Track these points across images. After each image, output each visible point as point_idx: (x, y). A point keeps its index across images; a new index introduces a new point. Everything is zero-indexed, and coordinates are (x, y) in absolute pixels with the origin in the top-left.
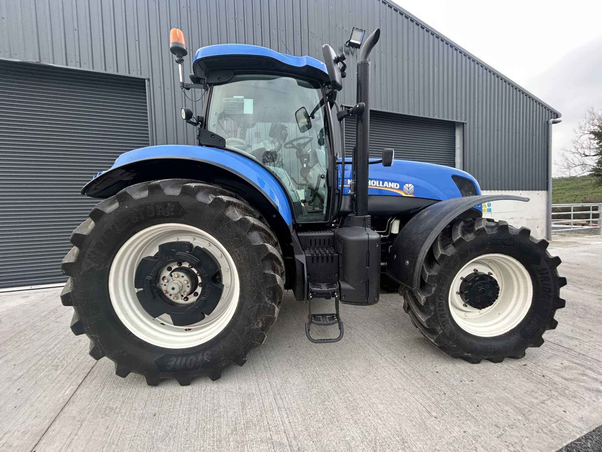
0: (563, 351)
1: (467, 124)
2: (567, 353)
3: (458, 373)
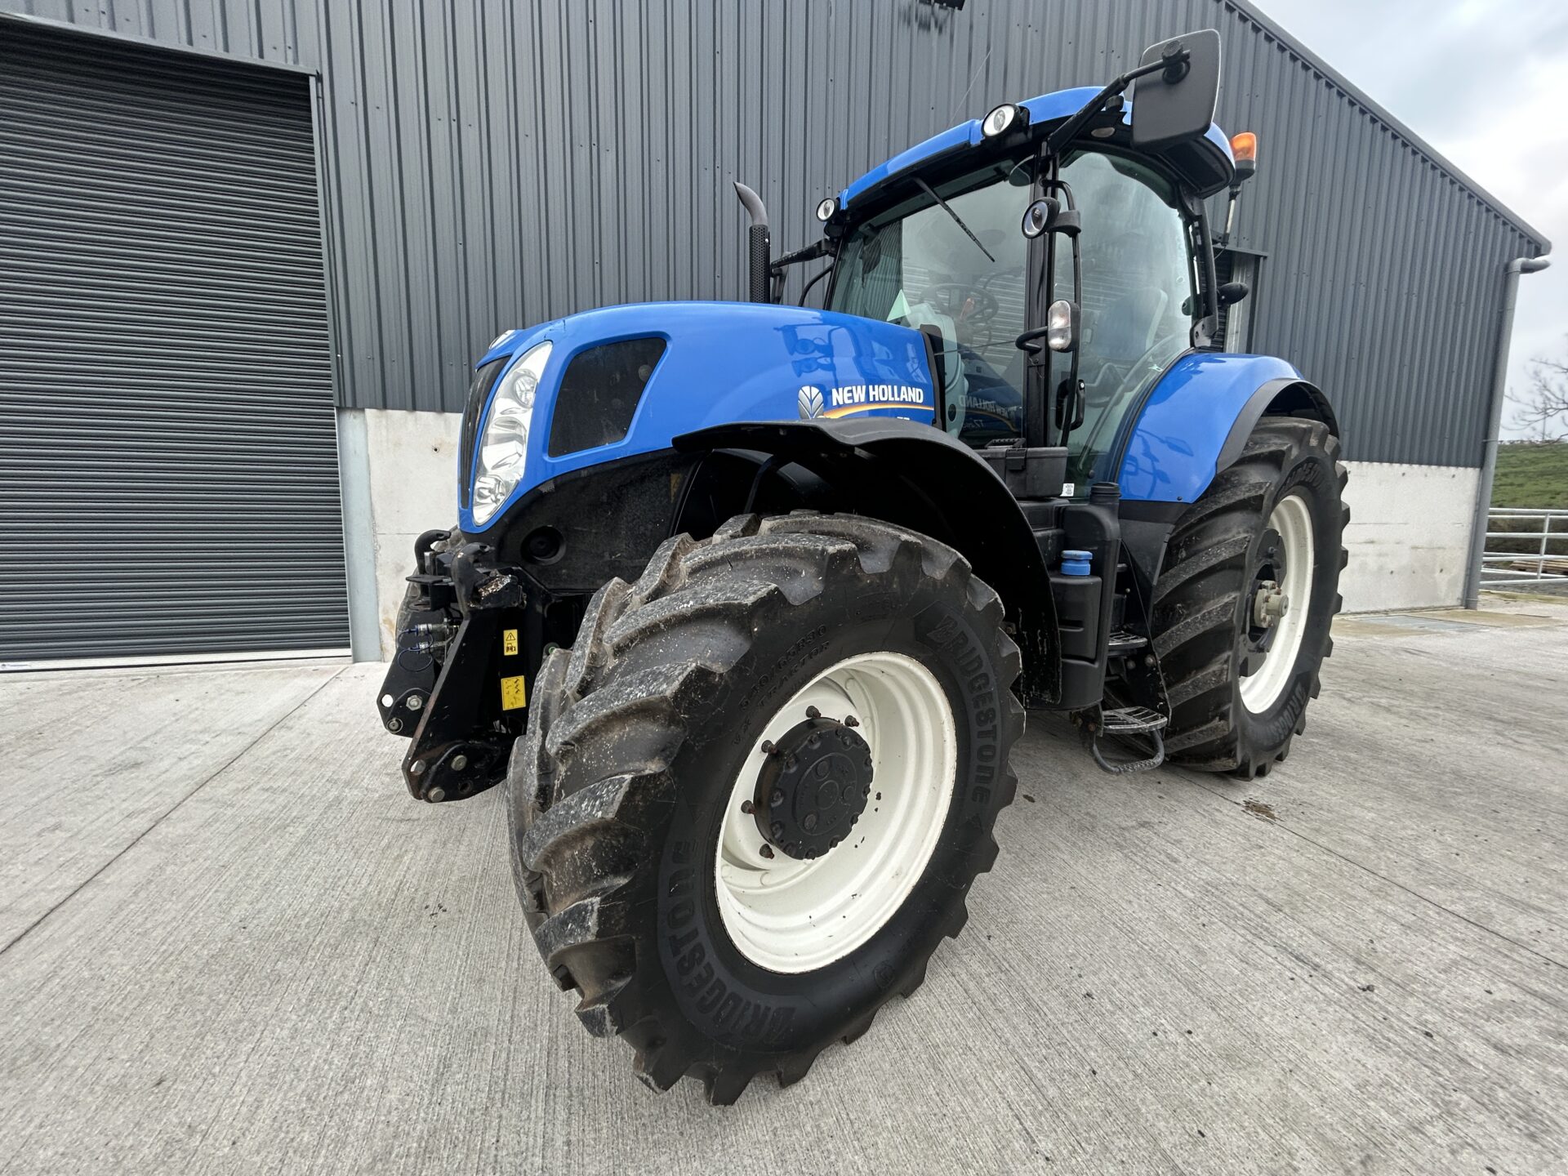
0: (1495, 949)
1: (1268, 259)
3: (1147, 1003)
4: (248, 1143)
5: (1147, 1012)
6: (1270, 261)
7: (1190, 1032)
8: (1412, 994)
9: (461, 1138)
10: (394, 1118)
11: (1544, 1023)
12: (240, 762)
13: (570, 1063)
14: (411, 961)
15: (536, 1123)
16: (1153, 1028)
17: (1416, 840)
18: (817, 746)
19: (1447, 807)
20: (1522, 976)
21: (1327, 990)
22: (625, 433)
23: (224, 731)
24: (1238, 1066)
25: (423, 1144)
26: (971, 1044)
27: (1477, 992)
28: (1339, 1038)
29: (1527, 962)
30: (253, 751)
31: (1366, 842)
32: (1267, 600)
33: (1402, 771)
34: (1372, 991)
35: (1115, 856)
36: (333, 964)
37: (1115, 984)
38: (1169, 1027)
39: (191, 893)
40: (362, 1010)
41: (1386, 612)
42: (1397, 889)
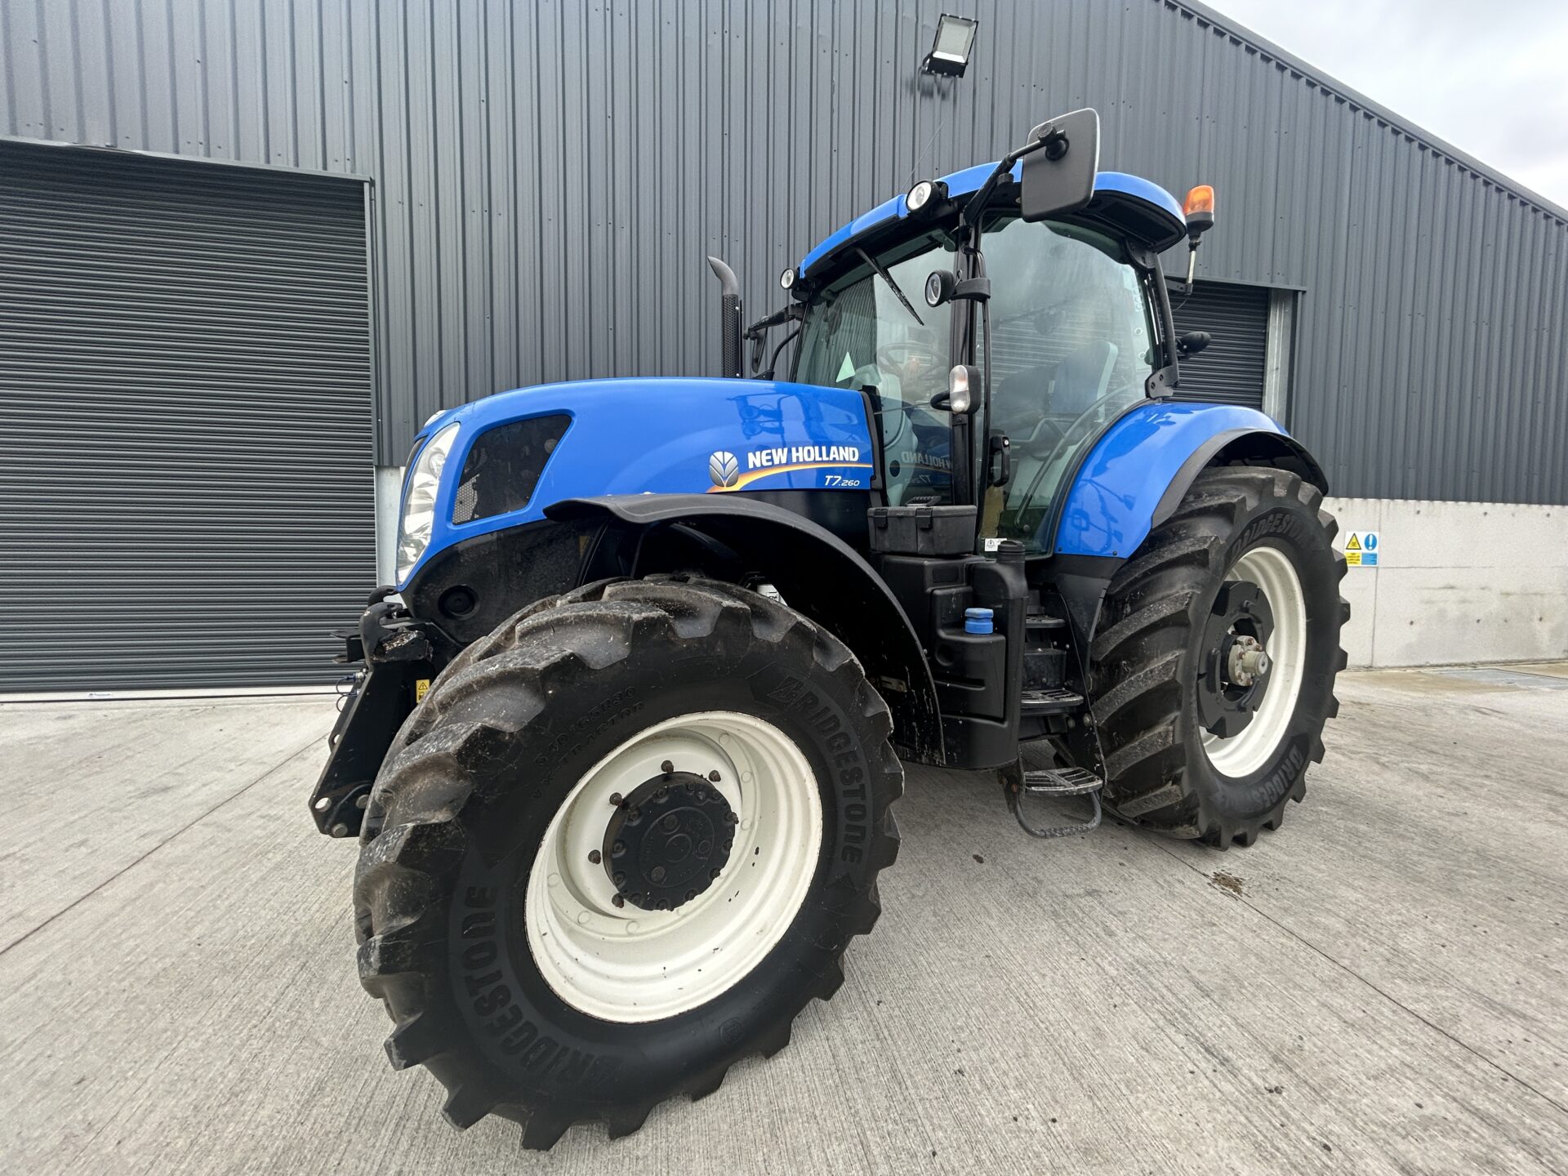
0: (1447, 1058)
1: (1307, 294)
2: (1458, 1067)
3: (1020, 1085)
4: (130, 1145)
5: (1015, 1094)
6: (1309, 298)
7: (1054, 1121)
8: (1324, 1101)
9: (309, 1157)
10: (260, 1132)
11: (1474, 1148)
12: (251, 790)
13: (429, 1096)
14: (326, 987)
15: (378, 1151)
16: (1016, 1112)
17: (1400, 927)
18: (663, 801)
19: (1451, 891)
20: (1469, 1091)
21: (1227, 1087)
22: (527, 501)
23: (249, 759)
24: (1094, 1162)
25: (274, 1160)
26: (817, 1113)
27: (1405, 1105)
28: (1221, 1141)
29: (1480, 1075)
30: (267, 780)
31: (1338, 925)
32: (1240, 657)
33: (1415, 848)
34: (1280, 1093)
35: (1048, 925)
36: (259, 985)
37: (993, 1061)
38: (1034, 1113)
39: (168, 910)
40: (268, 1030)
41: (1474, 665)
42: (1355, 980)
